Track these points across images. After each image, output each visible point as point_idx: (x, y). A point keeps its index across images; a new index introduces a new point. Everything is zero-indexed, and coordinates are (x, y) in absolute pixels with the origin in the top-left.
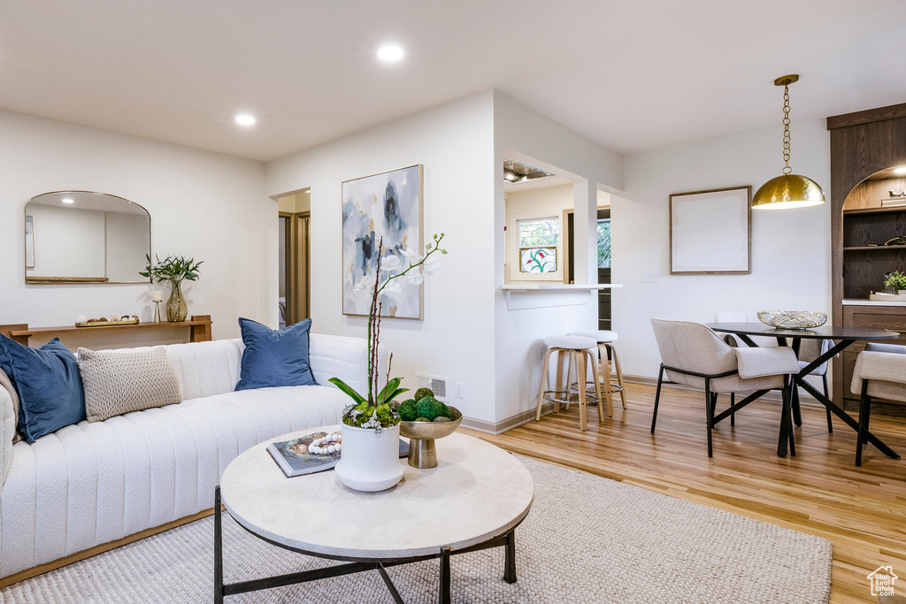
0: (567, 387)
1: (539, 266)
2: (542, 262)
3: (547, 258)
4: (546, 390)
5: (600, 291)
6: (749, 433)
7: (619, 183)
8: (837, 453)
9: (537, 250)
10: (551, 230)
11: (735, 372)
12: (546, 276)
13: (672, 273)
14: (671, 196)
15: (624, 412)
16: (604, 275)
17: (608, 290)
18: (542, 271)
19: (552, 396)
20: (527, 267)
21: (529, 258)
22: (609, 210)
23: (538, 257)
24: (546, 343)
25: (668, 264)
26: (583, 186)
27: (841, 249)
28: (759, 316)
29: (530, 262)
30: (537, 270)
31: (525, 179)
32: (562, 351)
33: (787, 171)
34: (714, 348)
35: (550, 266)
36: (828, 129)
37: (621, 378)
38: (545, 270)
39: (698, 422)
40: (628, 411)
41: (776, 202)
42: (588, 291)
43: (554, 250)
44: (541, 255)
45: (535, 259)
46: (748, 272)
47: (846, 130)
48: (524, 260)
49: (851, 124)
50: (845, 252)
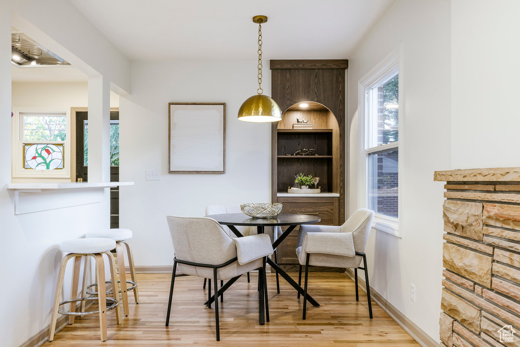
0: (82, 292)
1: (45, 163)
2: (48, 158)
3: (54, 155)
4: (61, 301)
5: (112, 189)
6: (234, 306)
7: (129, 87)
8: (289, 311)
9: (42, 146)
10: (50, 130)
11: (235, 259)
12: (51, 172)
13: (171, 172)
14: (170, 104)
15: (136, 308)
16: (115, 174)
17: (118, 188)
18: (48, 168)
19: (67, 307)
20: (31, 163)
21: (34, 154)
22: (118, 113)
23: (44, 154)
24: (62, 249)
25: (167, 164)
26: (97, 83)
27: (276, 157)
28: (242, 208)
29: (34, 158)
30: (44, 167)
31: (34, 63)
32: (78, 257)
33: (260, 91)
34: (221, 240)
35: (57, 163)
36: (271, 69)
37: (134, 270)
38: (52, 167)
39: (197, 304)
40: (140, 305)
41: (254, 115)
42: (101, 189)
43: (61, 148)
44: (48, 151)
45: (40, 156)
46: (223, 172)
47: (279, 71)
48: (29, 156)
49: (283, 68)
50: (278, 158)
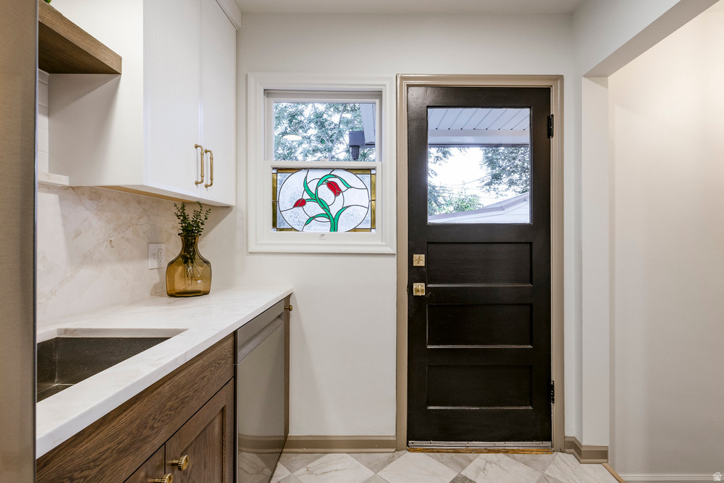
1: (327, 215)
2: (335, 204)
3: (349, 196)
9: (321, 174)
12: (343, 241)
18: (334, 228)
20: (292, 216)
21: (300, 194)
23: (325, 193)
29: (301, 203)
30: (323, 227)
35: (358, 215)
38: (345, 225)
43: (367, 178)
44: (334, 188)
45: (315, 198)
48: (286, 201)
